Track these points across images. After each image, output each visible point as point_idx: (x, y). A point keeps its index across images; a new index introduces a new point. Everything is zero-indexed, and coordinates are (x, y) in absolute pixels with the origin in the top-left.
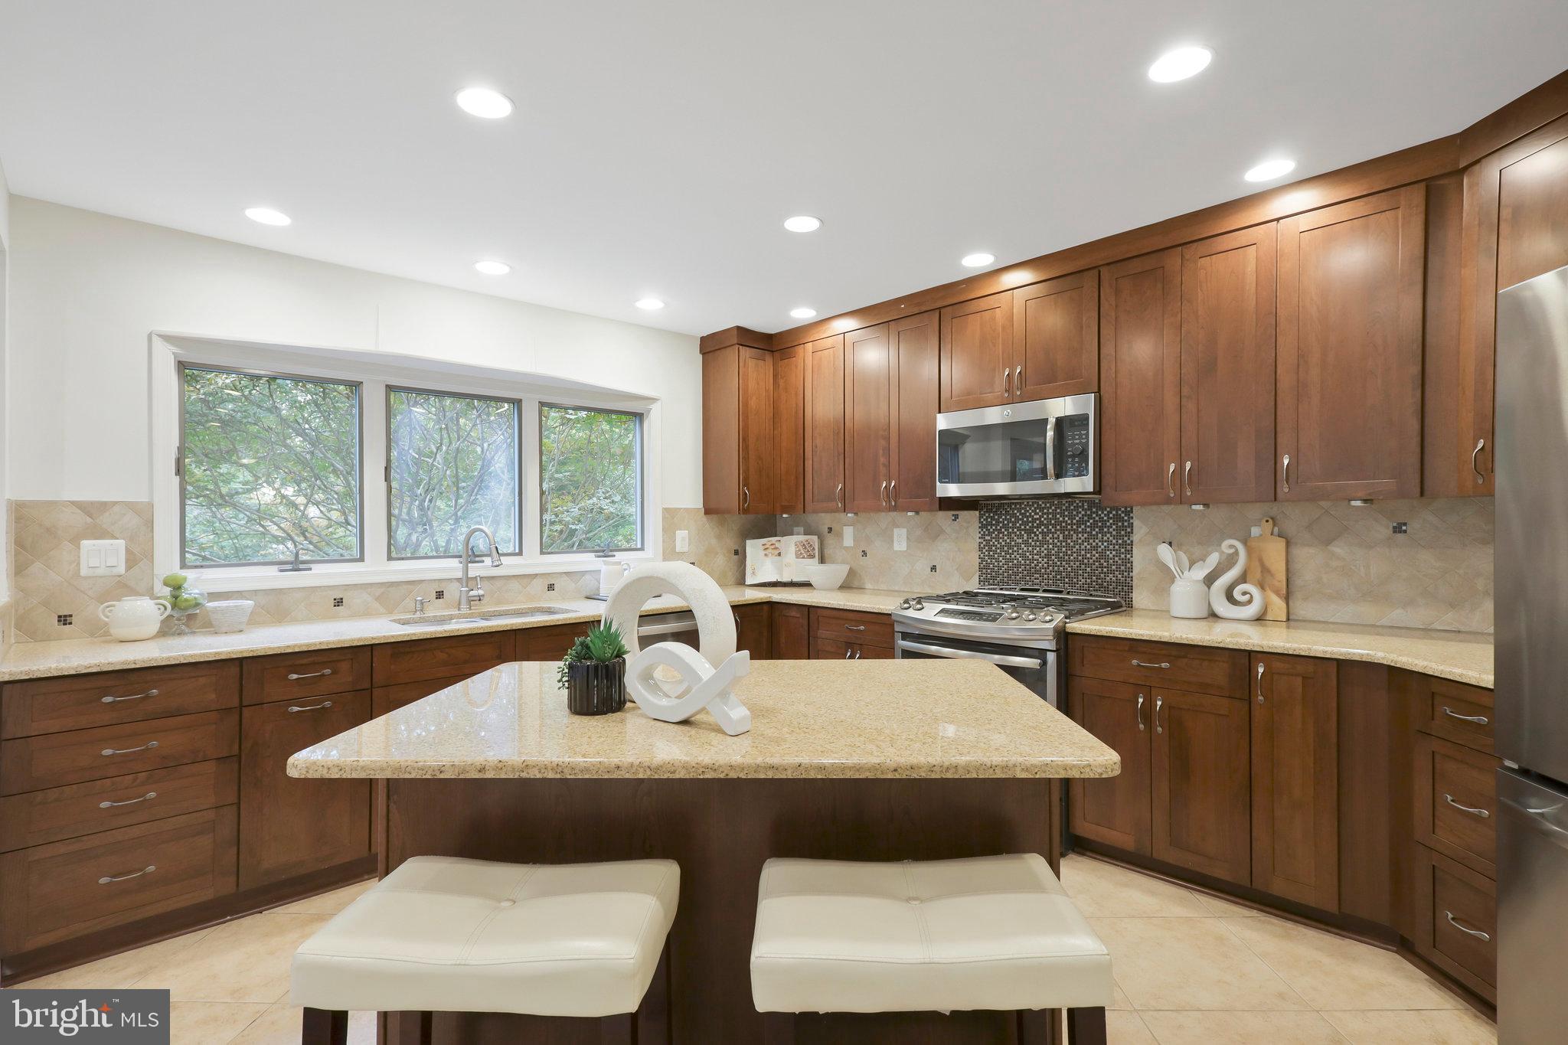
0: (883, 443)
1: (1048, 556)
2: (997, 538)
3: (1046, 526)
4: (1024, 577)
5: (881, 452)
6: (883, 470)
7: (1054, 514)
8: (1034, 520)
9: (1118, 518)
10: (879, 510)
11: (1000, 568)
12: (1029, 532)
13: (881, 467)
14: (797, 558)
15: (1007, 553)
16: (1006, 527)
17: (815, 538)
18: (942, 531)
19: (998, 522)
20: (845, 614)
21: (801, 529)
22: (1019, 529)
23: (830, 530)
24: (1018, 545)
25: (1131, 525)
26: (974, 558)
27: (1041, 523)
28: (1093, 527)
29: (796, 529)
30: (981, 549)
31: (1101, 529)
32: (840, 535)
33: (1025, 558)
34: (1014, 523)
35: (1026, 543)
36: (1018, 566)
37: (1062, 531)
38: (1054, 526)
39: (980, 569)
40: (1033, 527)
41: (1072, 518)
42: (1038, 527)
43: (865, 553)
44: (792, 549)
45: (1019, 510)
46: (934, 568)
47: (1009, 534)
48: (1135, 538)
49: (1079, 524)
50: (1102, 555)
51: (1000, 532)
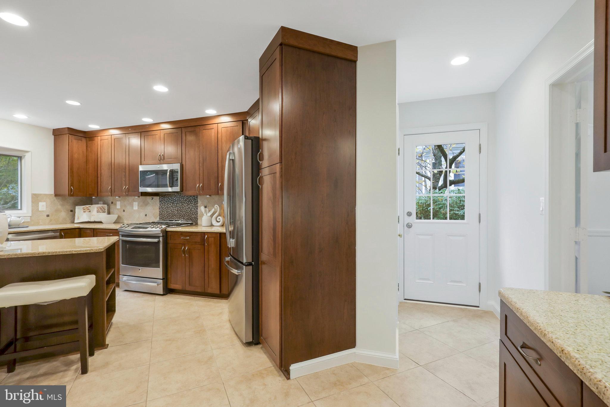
0: (124, 173)
1: (178, 210)
2: (164, 205)
3: (177, 202)
4: (171, 217)
5: (123, 176)
6: (124, 182)
7: (179, 198)
8: (174, 200)
11: (165, 214)
12: (173, 203)
13: (123, 181)
14: (97, 212)
15: (167, 210)
16: (167, 202)
17: (106, 206)
18: (148, 203)
19: (164, 200)
21: (102, 202)
22: (170, 202)
23: (112, 203)
24: (170, 207)
25: (197, 201)
26: (157, 211)
27: (176, 201)
28: (189, 201)
29: (100, 202)
30: (160, 209)
31: (191, 202)
32: (116, 205)
33: (172, 211)
34: (169, 200)
35: (172, 206)
36: (170, 213)
37: (181, 203)
38: (179, 201)
39: (159, 215)
40: (174, 202)
41: (184, 199)
42: (175, 202)
43: (124, 211)
44: (96, 209)
45: (170, 196)
46: (146, 215)
47: (167, 204)
48: (199, 205)
49: (185, 201)
50: (191, 210)
51: (165, 203)
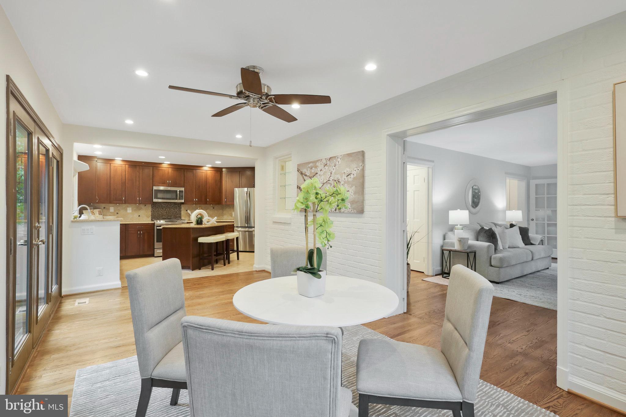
1: (166, 213)
2: (155, 210)
3: (166, 207)
4: (161, 217)
7: (168, 205)
8: (163, 206)
9: (179, 206)
10: (123, 203)
11: (155, 215)
12: (162, 208)
15: (157, 212)
16: (157, 207)
18: (142, 208)
20: (138, 225)
22: (160, 208)
24: (160, 211)
25: (181, 207)
26: (150, 213)
28: (175, 207)
30: (151, 212)
32: (108, 209)
33: (161, 213)
35: (162, 210)
36: (160, 215)
37: (169, 208)
39: (151, 216)
42: (164, 207)
43: (117, 213)
44: (97, 212)
45: (160, 204)
46: (139, 216)
47: (158, 209)
48: (182, 209)
49: (172, 207)
50: (176, 212)
